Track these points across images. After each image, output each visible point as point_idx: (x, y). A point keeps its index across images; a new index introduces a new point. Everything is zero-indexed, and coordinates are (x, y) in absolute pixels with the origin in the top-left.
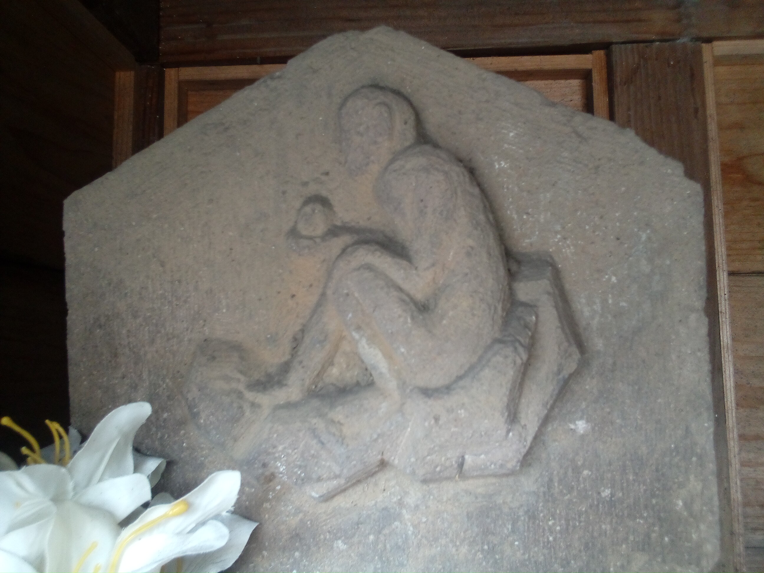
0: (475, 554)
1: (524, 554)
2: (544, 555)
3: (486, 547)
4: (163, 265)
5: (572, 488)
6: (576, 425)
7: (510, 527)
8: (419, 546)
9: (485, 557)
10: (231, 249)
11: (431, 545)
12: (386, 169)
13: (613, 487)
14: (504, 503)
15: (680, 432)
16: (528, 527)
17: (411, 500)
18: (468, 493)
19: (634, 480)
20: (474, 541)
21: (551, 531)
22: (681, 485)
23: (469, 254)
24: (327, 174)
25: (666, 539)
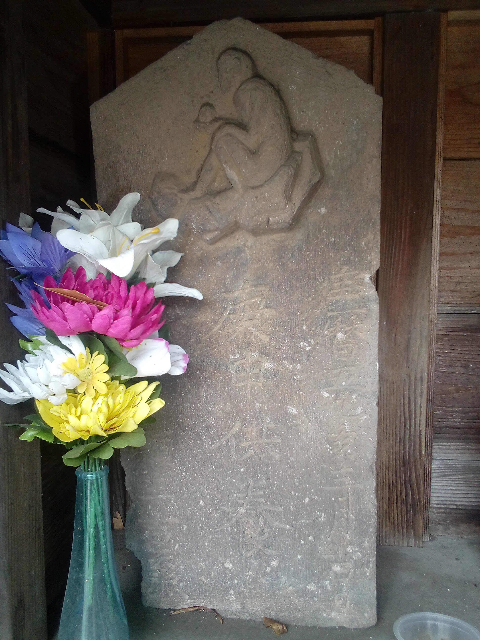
0: (276, 266)
1: (296, 266)
2: (305, 267)
3: (280, 264)
4: (138, 137)
5: (318, 237)
6: (320, 210)
7: (291, 255)
8: (252, 264)
9: (280, 268)
10: (169, 129)
11: (257, 263)
12: (238, 89)
13: (335, 237)
14: (289, 244)
15: (365, 213)
16: (299, 254)
17: (249, 244)
18: (273, 240)
19: (344, 234)
20: (276, 261)
21: (308, 256)
22: (365, 236)
23: (272, 128)
24: (212, 92)
25: (357, 259)
